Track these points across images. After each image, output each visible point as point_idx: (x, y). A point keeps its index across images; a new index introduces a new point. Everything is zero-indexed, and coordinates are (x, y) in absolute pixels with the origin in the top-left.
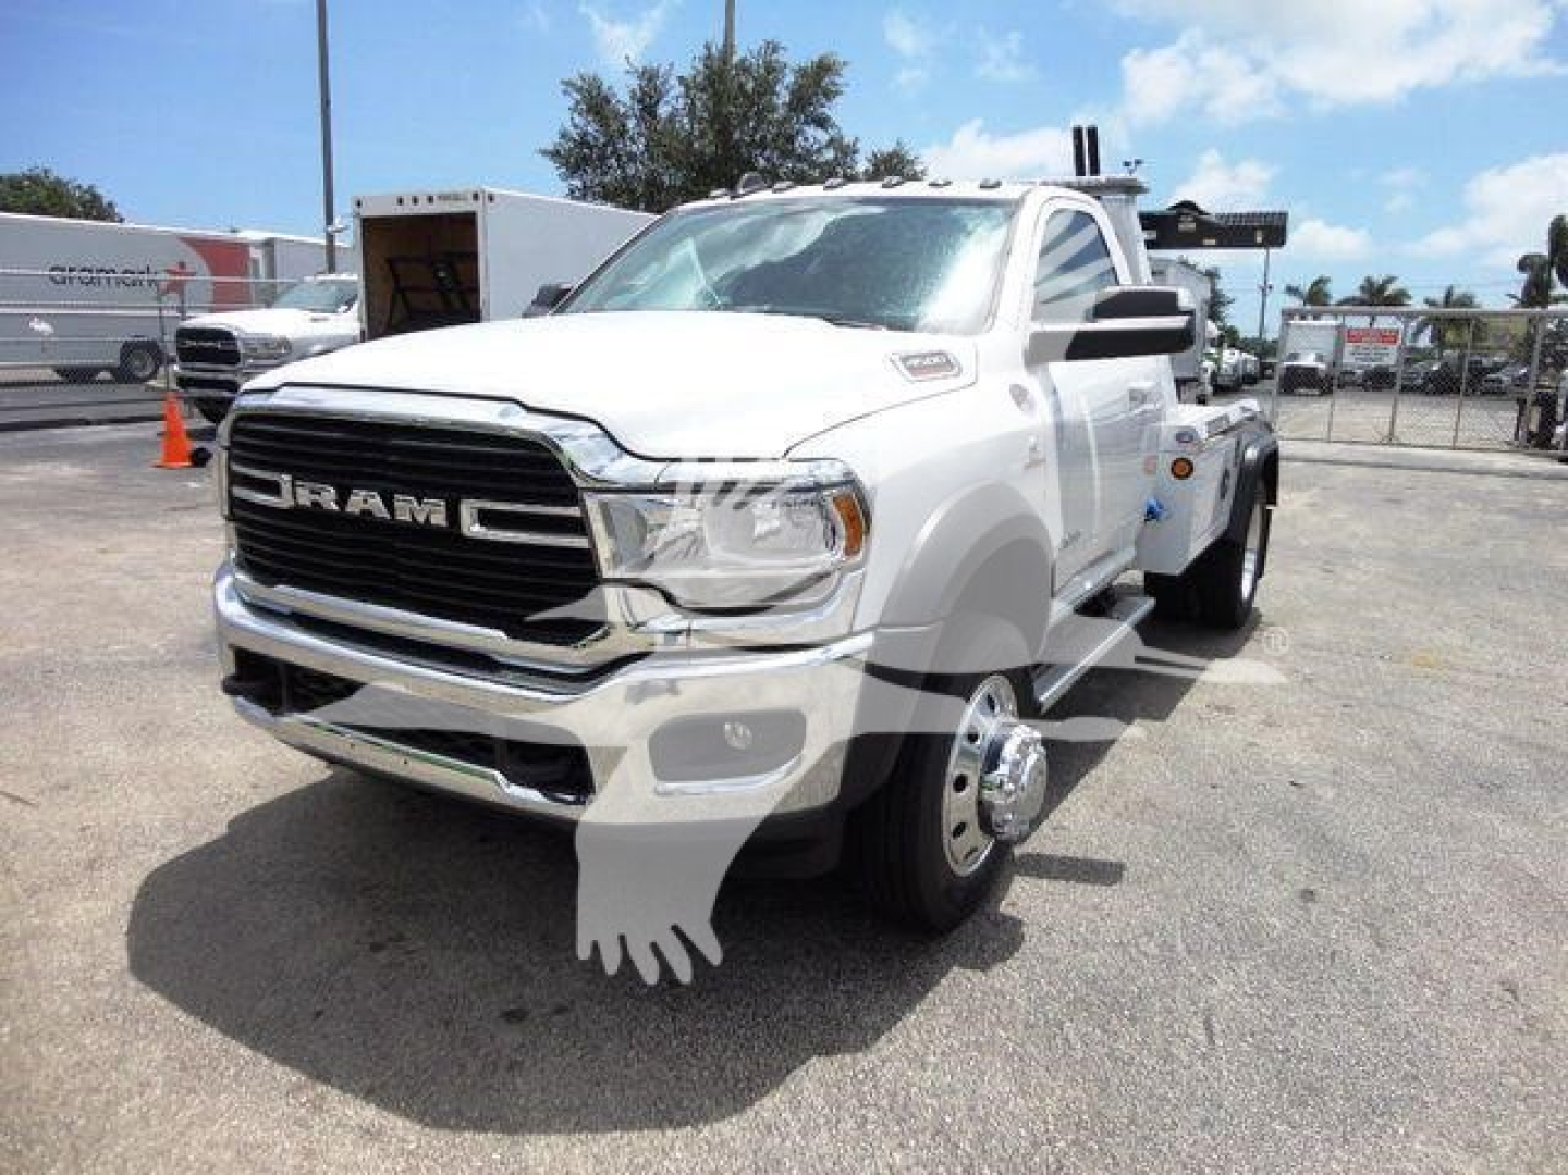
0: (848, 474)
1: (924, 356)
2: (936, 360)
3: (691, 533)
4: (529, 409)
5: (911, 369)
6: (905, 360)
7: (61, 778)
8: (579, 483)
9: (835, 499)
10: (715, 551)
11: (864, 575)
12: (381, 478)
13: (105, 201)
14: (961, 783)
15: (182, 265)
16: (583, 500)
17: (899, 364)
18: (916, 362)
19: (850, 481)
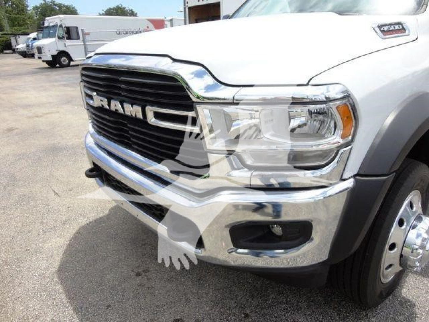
0: (346, 91)
1: (391, 25)
2: (397, 27)
3: (255, 125)
4: (175, 60)
5: (383, 32)
6: (380, 27)
7: (70, 187)
8: (194, 99)
9: (337, 108)
10: (267, 135)
11: (351, 149)
12: (120, 95)
13: (135, 13)
14: (393, 247)
15: (148, 27)
16: (196, 108)
17: (377, 30)
18: (386, 28)
19: (347, 96)
